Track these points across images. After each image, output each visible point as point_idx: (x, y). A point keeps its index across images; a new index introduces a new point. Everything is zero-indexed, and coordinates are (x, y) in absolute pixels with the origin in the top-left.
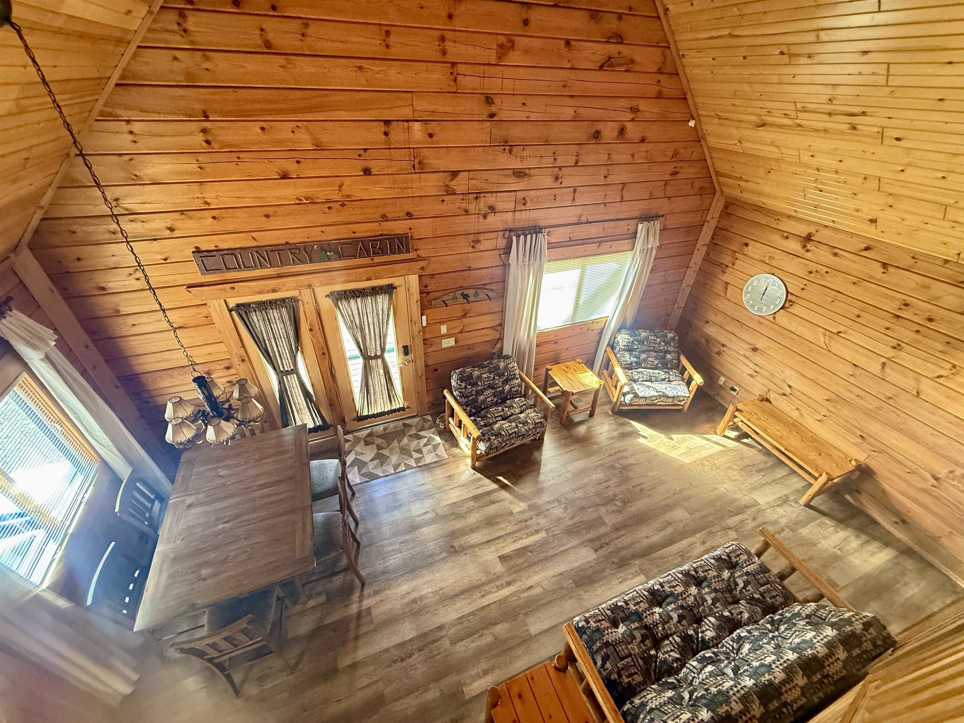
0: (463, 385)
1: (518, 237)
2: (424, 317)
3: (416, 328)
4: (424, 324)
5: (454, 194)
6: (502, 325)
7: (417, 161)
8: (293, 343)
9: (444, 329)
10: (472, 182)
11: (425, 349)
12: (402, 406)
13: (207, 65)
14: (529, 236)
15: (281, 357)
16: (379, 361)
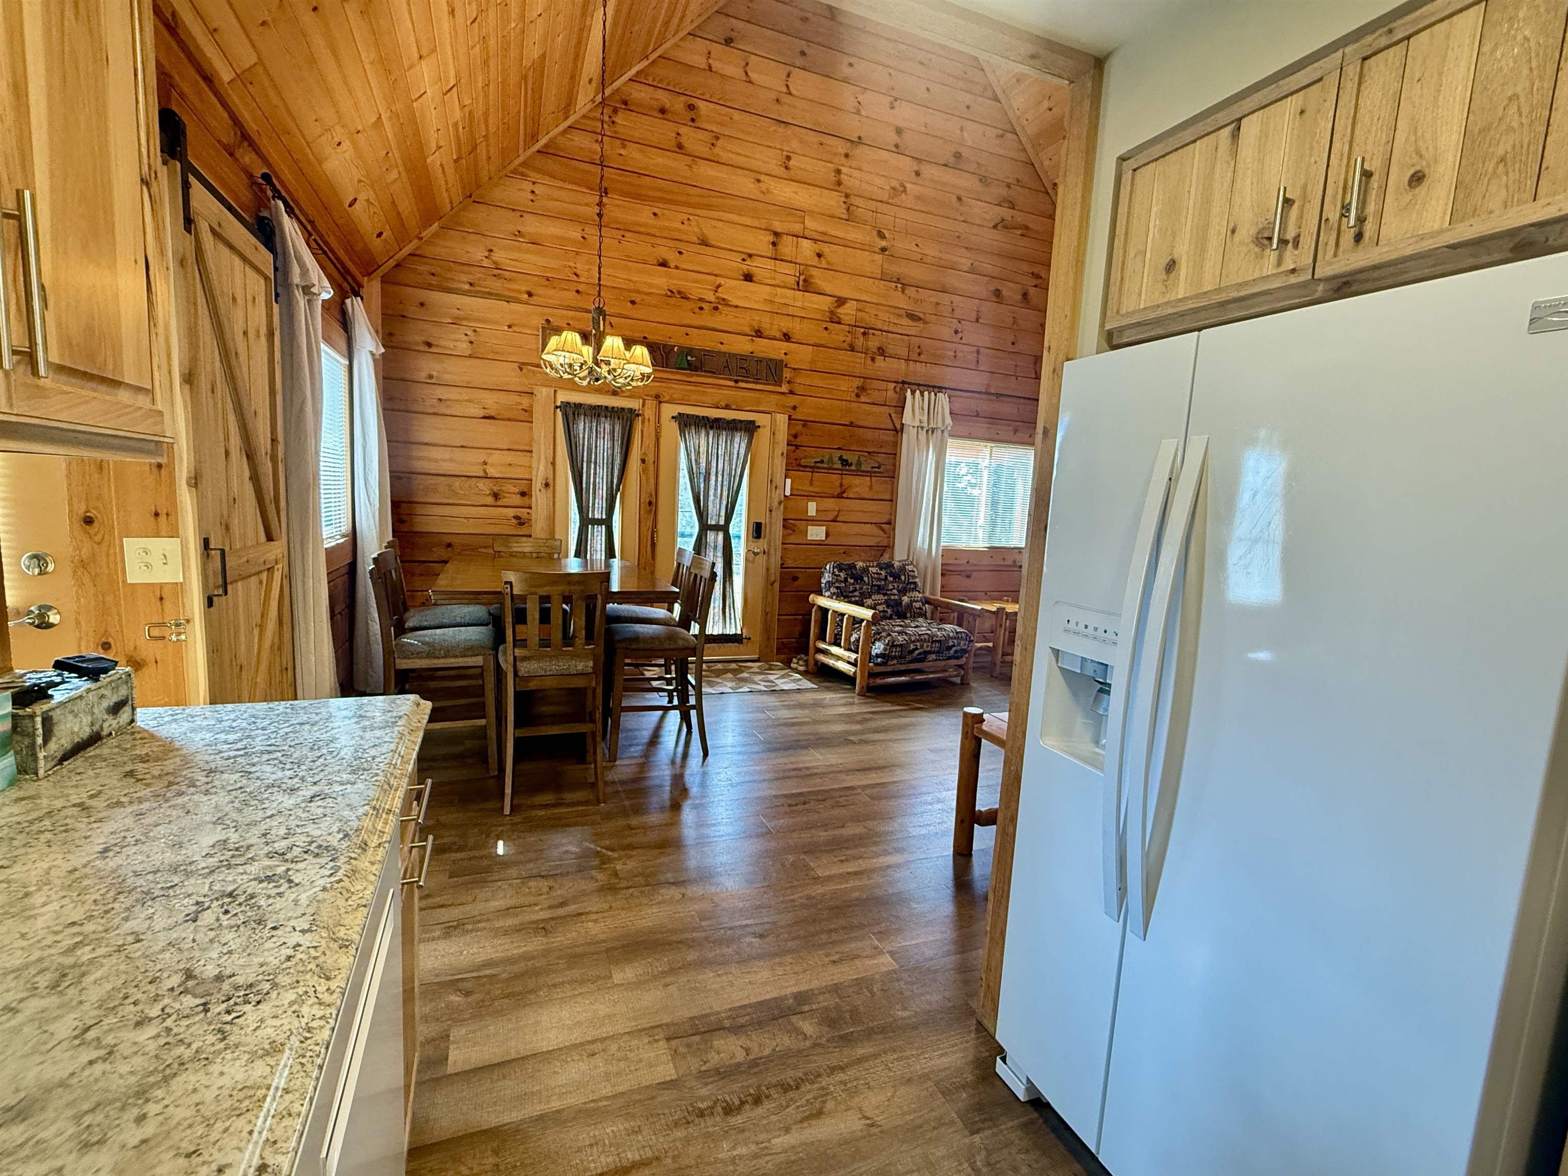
0: (842, 575)
1: (913, 393)
2: (789, 481)
3: (777, 496)
4: (788, 493)
5: (839, 323)
6: (891, 523)
7: (802, 277)
8: (616, 475)
9: (812, 508)
10: (860, 314)
11: (784, 536)
12: (739, 632)
13: (622, 152)
14: (926, 393)
15: (594, 493)
16: (721, 536)
